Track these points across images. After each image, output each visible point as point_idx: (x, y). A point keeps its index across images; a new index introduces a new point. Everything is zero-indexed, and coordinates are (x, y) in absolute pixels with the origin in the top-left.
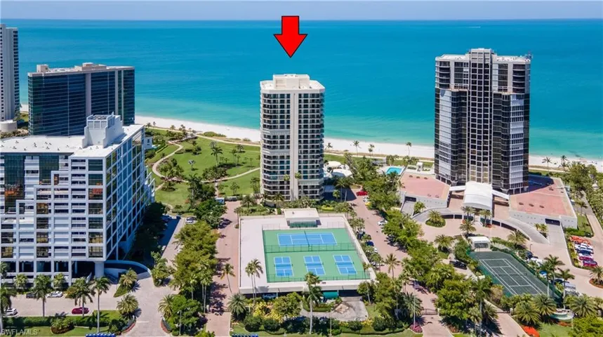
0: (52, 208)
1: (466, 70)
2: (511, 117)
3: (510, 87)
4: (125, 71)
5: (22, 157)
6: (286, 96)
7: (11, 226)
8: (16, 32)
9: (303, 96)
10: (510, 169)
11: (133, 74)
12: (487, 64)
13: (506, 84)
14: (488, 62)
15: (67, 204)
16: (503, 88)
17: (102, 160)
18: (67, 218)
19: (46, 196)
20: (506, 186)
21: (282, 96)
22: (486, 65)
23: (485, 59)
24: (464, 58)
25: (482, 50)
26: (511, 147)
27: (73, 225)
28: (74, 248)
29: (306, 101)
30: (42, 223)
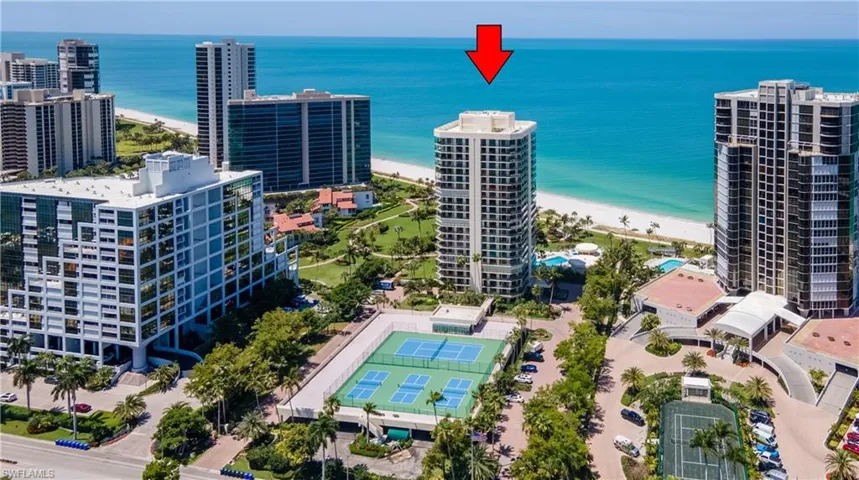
0: (79, 270)
1: (755, 113)
2: (813, 192)
3: (816, 143)
4: (355, 102)
5: (56, 201)
6: (464, 142)
7: (39, 289)
8: (252, 49)
9: (488, 142)
10: (812, 277)
11: (368, 106)
12: (783, 106)
13: (809, 138)
14: (784, 102)
15: (95, 267)
16: (804, 144)
17: (131, 213)
18: (96, 286)
19: (73, 254)
20: (807, 305)
21: (459, 141)
22: (781, 107)
23: (778, 97)
24: (751, 95)
25: (773, 83)
26: (812, 241)
27: (103, 296)
28: (104, 325)
29: (492, 151)
30: (71, 288)
